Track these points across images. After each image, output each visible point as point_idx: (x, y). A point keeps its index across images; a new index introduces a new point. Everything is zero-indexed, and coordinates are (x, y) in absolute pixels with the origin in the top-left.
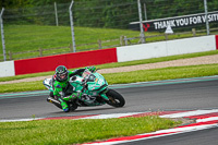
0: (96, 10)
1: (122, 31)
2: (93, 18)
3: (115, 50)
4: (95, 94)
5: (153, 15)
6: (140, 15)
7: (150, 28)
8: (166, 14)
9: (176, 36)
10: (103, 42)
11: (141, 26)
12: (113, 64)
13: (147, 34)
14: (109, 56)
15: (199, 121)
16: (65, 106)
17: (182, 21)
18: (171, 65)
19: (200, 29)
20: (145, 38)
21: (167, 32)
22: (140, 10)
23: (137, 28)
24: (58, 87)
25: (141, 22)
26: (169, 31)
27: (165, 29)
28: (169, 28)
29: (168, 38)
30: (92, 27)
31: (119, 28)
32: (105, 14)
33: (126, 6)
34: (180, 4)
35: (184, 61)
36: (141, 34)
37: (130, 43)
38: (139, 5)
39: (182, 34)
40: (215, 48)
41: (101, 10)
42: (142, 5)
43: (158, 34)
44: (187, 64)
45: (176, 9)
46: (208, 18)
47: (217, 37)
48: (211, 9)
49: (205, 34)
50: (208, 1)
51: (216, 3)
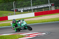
0: (2, 6)
1: (9, 12)
2: (1, 8)
3: (7, 17)
4: (23, 27)
5: (18, 7)
6: (14, 7)
7: (17, 11)
8: (21, 7)
9: (24, 13)
10: (4, 15)
11: (14, 10)
12: (7, 20)
13: (16, 12)
14: (6, 18)
16: (16, 30)
17: (25, 9)
19: (30, 11)
20: (15, 13)
21: (21, 12)
22: (14, 6)
23: (13, 11)
25: (14, 9)
26: (22, 11)
27: (21, 11)
28: (22, 10)
30: (1, 10)
31: (8, 11)
32: (5, 7)
33: (10, 5)
34: (24, 4)
36: (14, 12)
37: (11, 15)
38: (14, 5)
39: (25, 12)
41: (3, 6)
42: (14, 4)
43: (19, 12)
45: (23, 5)
46: (32, 8)
47: (35, 13)
48: (33, 5)
49: (32, 12)
50: (32, 3)
51: (34, 4)
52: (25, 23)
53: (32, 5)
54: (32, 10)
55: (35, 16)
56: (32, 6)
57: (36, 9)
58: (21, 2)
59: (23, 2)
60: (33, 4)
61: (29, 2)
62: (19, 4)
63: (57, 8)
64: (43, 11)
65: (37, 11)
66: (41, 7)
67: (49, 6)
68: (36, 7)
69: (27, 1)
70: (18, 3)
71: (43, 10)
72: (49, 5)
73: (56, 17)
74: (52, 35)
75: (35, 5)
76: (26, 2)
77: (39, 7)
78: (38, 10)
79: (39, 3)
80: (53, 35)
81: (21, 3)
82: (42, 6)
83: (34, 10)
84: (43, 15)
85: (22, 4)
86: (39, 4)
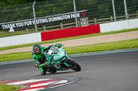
4: (58, 62)
5: (1, 20)
8: (9, 20)
9: (16, 33)
15: (32, 86)
17: (20, 24)
18: (13, 52)
19: (31, 28)
21: (10, 31)
24: (35, 58)
26: (12, 30)
27: (9, 29)
28: (11, 27)
29: (11, 35)
34: (18, 14)
35: (22, 49)
39: (20, 32)
40: (41, 40)
43: (5, 32)
44: (24, 51)
45: (15, 16)
46: (36, 22)
47: (42, 34)
48: (38, 16)
49: (35, 31)
50: (36, 11)
51: (41, 12)
52: (61, 54)
53: (34, 15)
54: (36, 27)
55: (42, 40)
56: (35, 18)
57: (45, 24)
58: (10, 8)
59: (15, 8)
60: (37, 13)
61: (29, 7)
62: (5, 13)
63: (93, 22)
64: (62, 28)
65: (47, 29)
66: (55, 19)
67: (74, 16)
68: (44, 21)
69: (24, 6)
70: (3, 11)
71: (60, 27)
72: (76, 15)
73: (90, 43)
74: (81, 84)
75: (43, 16)
76: (20, 7)
77: (51, 20)
78: (50, 25)
79: (52, 10)
80: (84, 85)
81: (10, 10)
82: (59, 18)
83: (40, 26)
84: (60, 38)
85: (13, 12)
86: (52, 13)
